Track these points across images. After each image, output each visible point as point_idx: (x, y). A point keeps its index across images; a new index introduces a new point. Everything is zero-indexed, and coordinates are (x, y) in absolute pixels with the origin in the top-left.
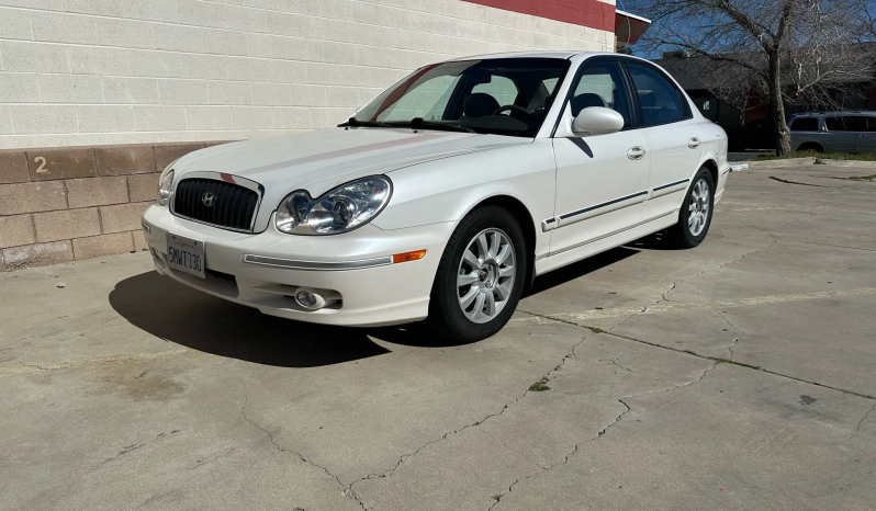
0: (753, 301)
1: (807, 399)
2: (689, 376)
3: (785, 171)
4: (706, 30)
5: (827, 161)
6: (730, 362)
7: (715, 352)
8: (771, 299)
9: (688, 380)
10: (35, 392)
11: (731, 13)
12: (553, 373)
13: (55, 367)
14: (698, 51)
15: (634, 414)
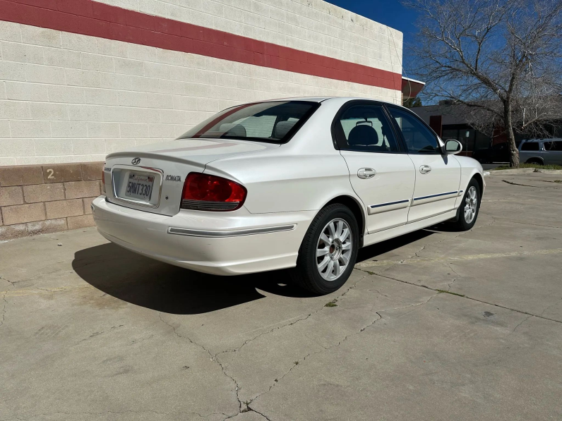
0: (470, 257)
1: (488, 314)
2: (421, 300)
3: (513, 177)
4: (463, 88)
5: (543, 171)
6: (448, 292)
7: (440, 286)
8: (482, 256)
9: (420, 302)
10: (44, 303)
11: (479, 77)
12: (341, 297)
13: (56, 290)
14: (459, 101)
15: (383, 320)
